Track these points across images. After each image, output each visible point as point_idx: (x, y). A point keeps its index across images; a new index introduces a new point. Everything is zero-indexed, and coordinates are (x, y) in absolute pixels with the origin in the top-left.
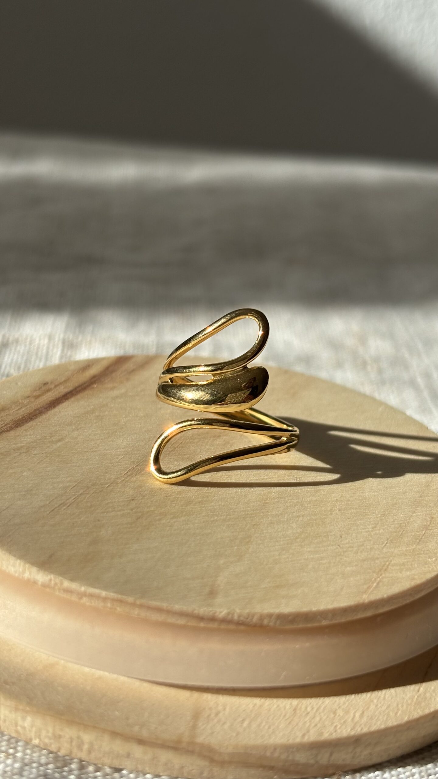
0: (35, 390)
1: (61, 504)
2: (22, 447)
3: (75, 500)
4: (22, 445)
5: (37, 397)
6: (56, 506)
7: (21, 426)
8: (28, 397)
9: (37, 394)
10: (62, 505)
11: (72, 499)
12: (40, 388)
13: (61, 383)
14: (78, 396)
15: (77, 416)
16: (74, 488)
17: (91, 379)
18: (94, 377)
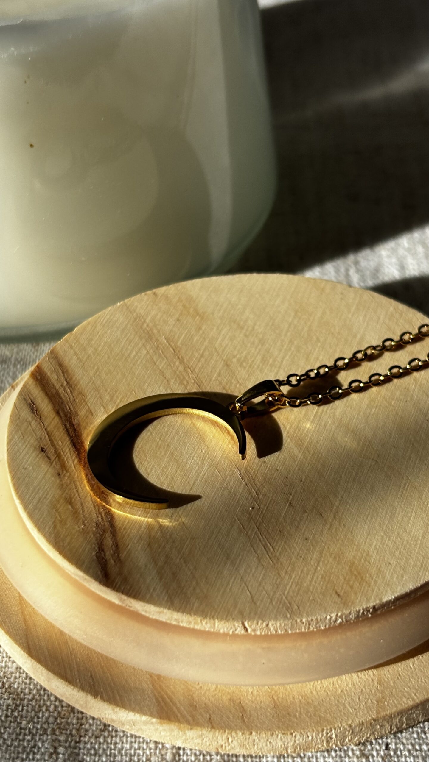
0: (51, 463)
16: (246, 527)
17: (60, 417)
18: (58, 413)
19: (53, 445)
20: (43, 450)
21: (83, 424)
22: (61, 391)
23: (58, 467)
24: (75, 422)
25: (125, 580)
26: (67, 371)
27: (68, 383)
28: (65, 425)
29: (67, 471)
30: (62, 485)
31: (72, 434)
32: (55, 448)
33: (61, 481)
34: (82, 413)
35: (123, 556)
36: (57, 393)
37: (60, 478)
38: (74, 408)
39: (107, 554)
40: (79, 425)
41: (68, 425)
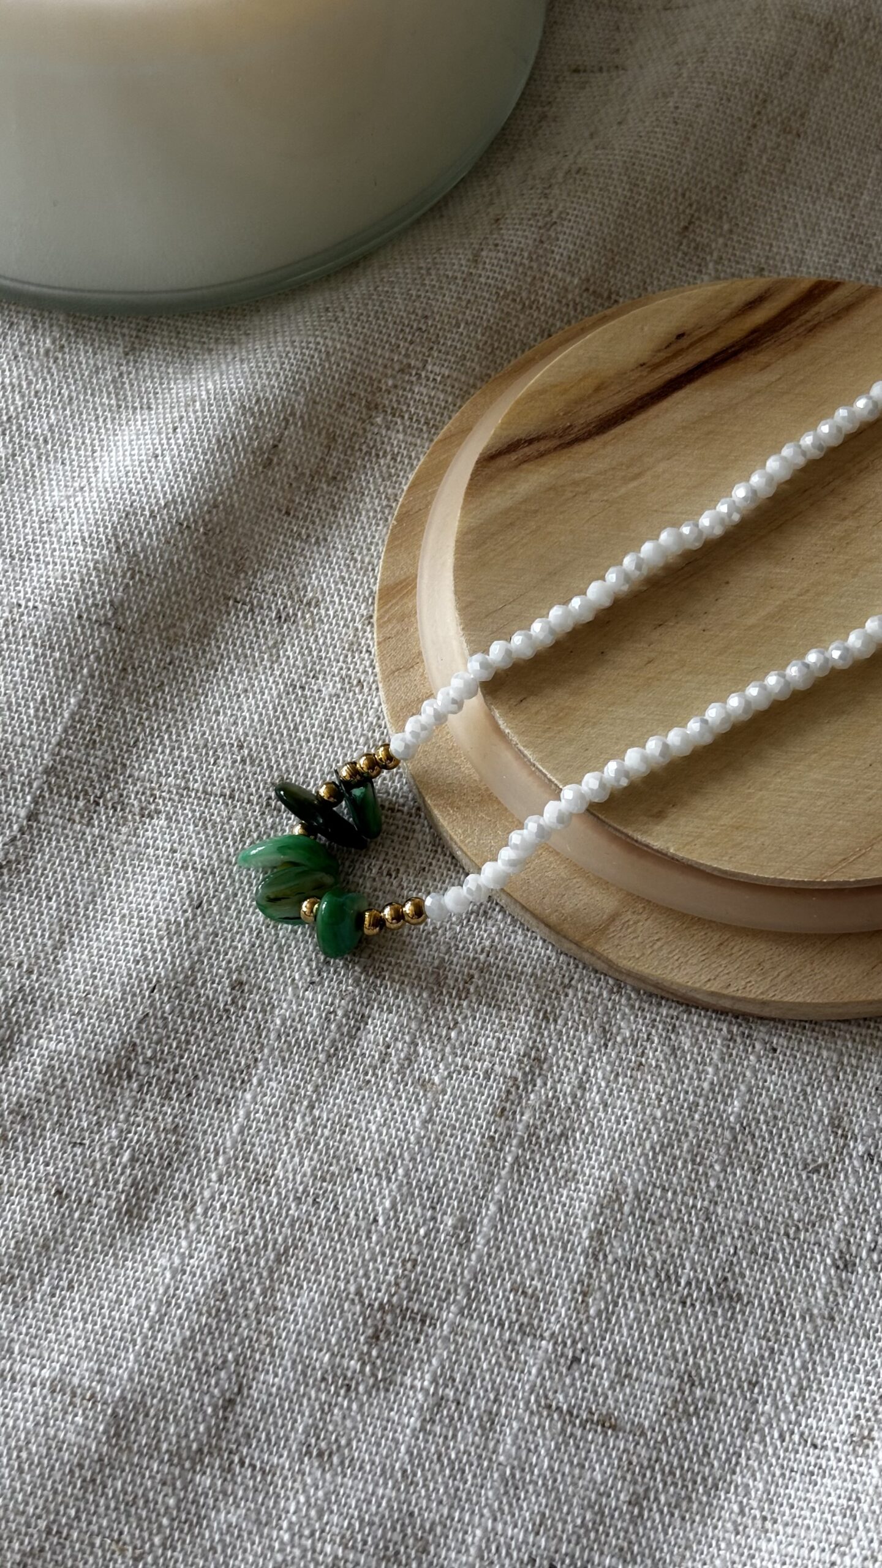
0: (659, 351)
2: (584, 480)
4: (587, 475)
5: (655, 367)
7: (603, 433)
8: (642, 365)
9: (657, 361)
12: (668, 346)
13: (701, 339)
14: (706, 379)
15: (684, 428)
17: (747, 336)
18: (753, 331)
19: (692, 345)
20: (680, 336)
21: (740, 365)
22: (797, 323)
24: (745, 354)
25: (490, 478)
26: (839, 318)
27: (815, 326)
28: (733, 346)
29: (650, 372)
30: (625, 374)
31: (718, 358)
32: (688, 348)
33: (632, 370)
34: (762, 358)
35: (525, 466)
36: (790, 321)
37: (637, 368)
38: (767, 347)
39: (526, 449)
40: (738, 360)
41: (733, 349)
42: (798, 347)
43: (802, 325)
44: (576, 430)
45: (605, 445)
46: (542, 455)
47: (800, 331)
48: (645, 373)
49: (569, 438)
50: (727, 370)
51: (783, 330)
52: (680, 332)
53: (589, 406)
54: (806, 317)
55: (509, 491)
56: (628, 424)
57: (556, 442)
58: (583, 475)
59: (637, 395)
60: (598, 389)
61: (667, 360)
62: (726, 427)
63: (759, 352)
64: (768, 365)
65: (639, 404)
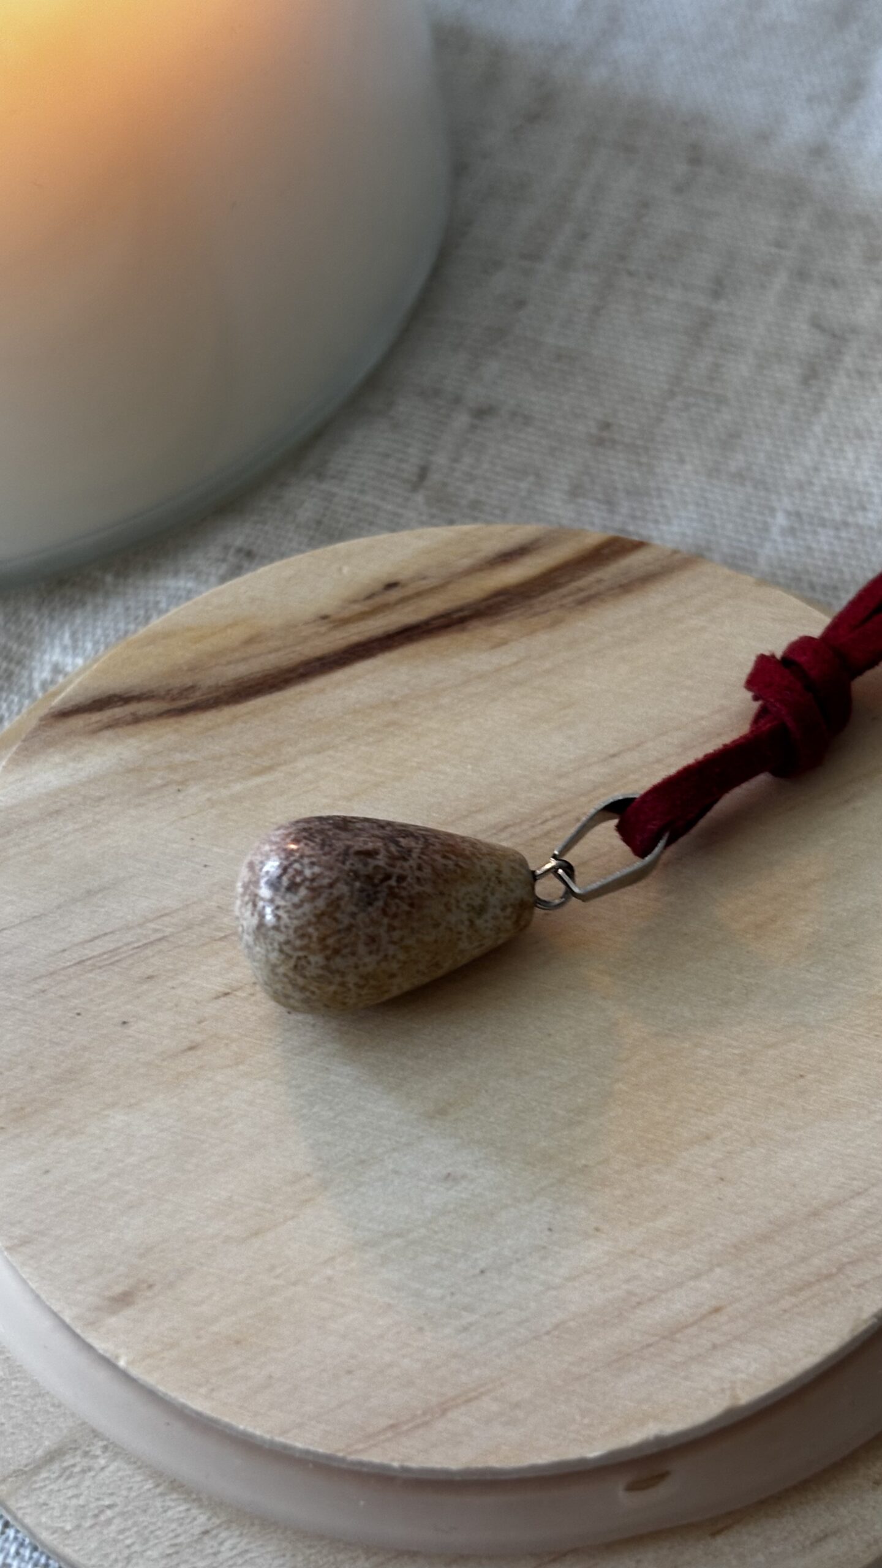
0: (355, 601)
1: (105, 953)
2: (185, 764)
3: (137, 953)
4: (193, 759)
5: (345, 622)
6: (95, 953)
7: (236, 702)
8: (325, 617)
10: (105, 956)
11: (136, 945)
12: (370, 596)
13: (419, 594)
14: (409, 650)
15: (356, 712)
16: (166, 919)
17: (486, 600)
18: (498, 594)
19: (404, 600)
20: (391, 586)
21: (464, 636)
22: (564, 591)
23: (346, 614)
24: (475, 623)
26: (627, 591)
27: (589, 598)
28: (461, 609)
29: (330, 630)
30: (295, 626)
31: (436, 623)
32: (397, 604)
33: (306, 623)
34: (500, 631)
36: (555, 586)
37: (314, 621)
38: (512, 618)
39: (117, 710)
40: (463, 630)
41: (461, 614)
42: (555, 623)
43: (571, 594)
44: (198, 694)
45: (235, 718)
46: (136, 720)
47: (565, 601)
48: (323, 629)
49: (182, 703)
50: (441, 642)
51: (542, 598)
52: (393, 579)
53: (229, 663)
54: (581, 583)
55: (71, 765)
56: (277, 696)
57: (164, 706)
58: (187, 757)
59: (303, 658)
60: (250, 641)
61: (363, 616)
62: (416, 720)
63: (497, 623)
64: (504, 642)
65: (301, 670)
